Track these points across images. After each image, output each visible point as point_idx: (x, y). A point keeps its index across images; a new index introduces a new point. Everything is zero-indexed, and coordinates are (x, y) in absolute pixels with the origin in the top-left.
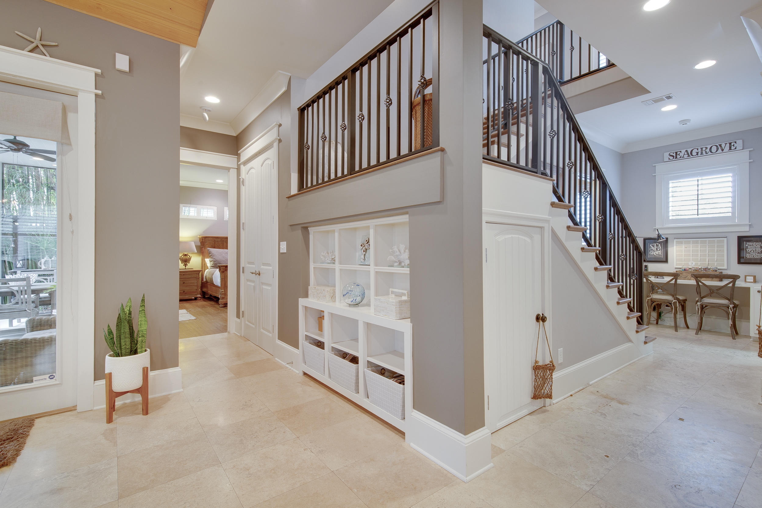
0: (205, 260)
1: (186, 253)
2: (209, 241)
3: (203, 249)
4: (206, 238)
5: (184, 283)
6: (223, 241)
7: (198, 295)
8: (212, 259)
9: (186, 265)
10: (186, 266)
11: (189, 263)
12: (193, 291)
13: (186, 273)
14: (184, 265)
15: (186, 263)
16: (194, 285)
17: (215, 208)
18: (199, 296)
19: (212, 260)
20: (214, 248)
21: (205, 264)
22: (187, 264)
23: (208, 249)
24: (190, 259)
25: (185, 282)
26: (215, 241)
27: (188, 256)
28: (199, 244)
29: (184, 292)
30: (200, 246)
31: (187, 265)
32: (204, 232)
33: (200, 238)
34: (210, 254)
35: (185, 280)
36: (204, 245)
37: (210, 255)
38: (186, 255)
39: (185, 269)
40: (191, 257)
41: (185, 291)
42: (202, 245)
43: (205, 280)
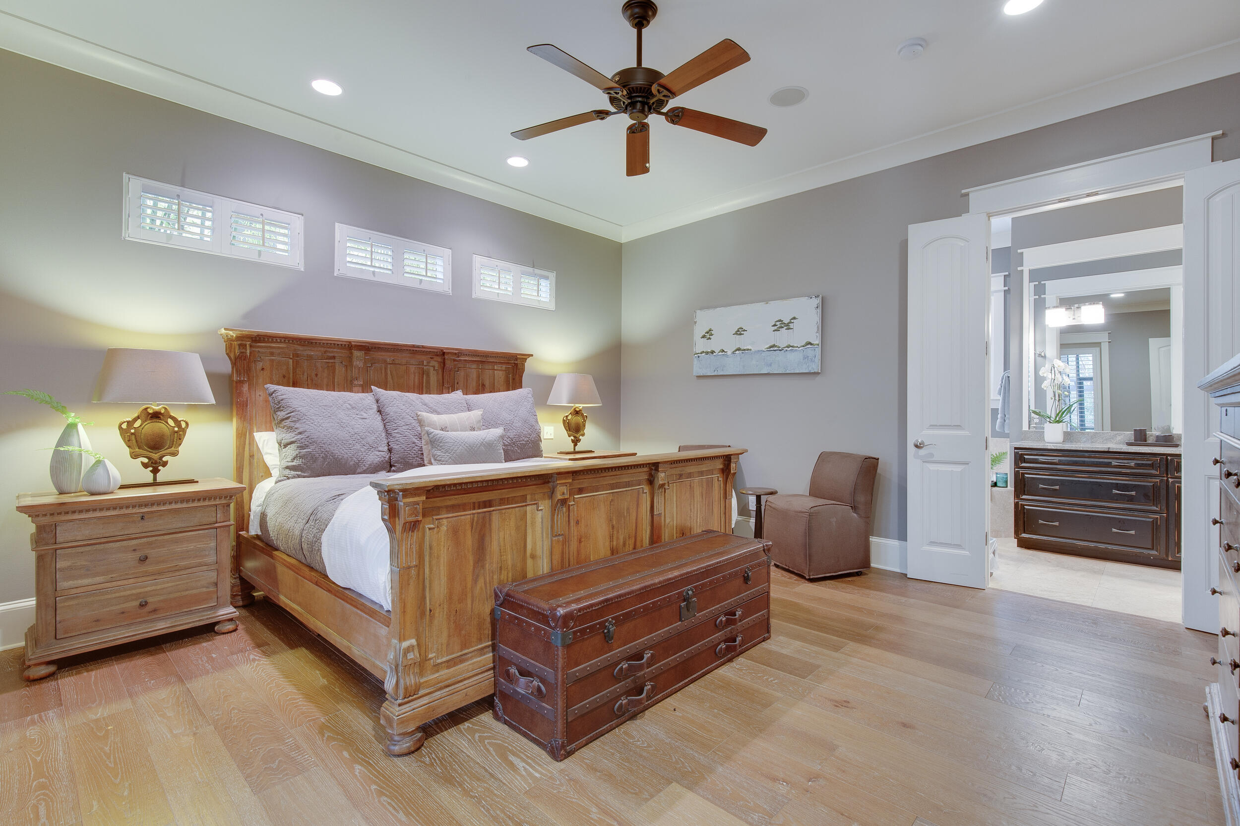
0: (252, 439)
1: (155, 407)
2: (272, 354)
3: (245, 388)
4: (258, 339)
5: (144, 559)
6: (334, 357)
7: (224, 606)
8: (293, 435)
9: (155, 466)
10: (155, 471)
11: (174, 454)
12: (194, 592)
13: (155, 508)
14: (145, 466)
15: (155, 456)
16: (200, 565)
17: (298, 222)
18: (229, 611)
19: (288, 437)
20: (295, 385)
21: (252, 456)
22: (164, 459)
23: (272, 387)
24: (178, 434)
25: (147, 552)
26: (298, 355)
27: (171, 422)
28: (226, 367)
29: (143, 605)
30: (230, 376)
31: (165, 464)
32: (248, 316)
33: (229, 342)
34: (279, 409)
35: (150, 543)
36: (248, 371)
37: (281, 414)
38: (156, 416)
39: (155, 484)
40: (183, 425)
41: (150, 600)
42: (239, 373)
43: (254, 529)
